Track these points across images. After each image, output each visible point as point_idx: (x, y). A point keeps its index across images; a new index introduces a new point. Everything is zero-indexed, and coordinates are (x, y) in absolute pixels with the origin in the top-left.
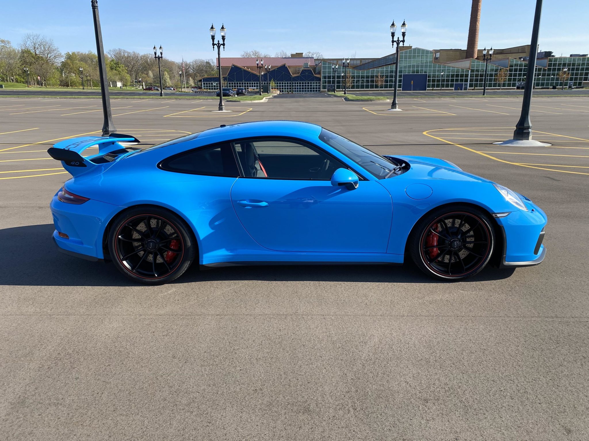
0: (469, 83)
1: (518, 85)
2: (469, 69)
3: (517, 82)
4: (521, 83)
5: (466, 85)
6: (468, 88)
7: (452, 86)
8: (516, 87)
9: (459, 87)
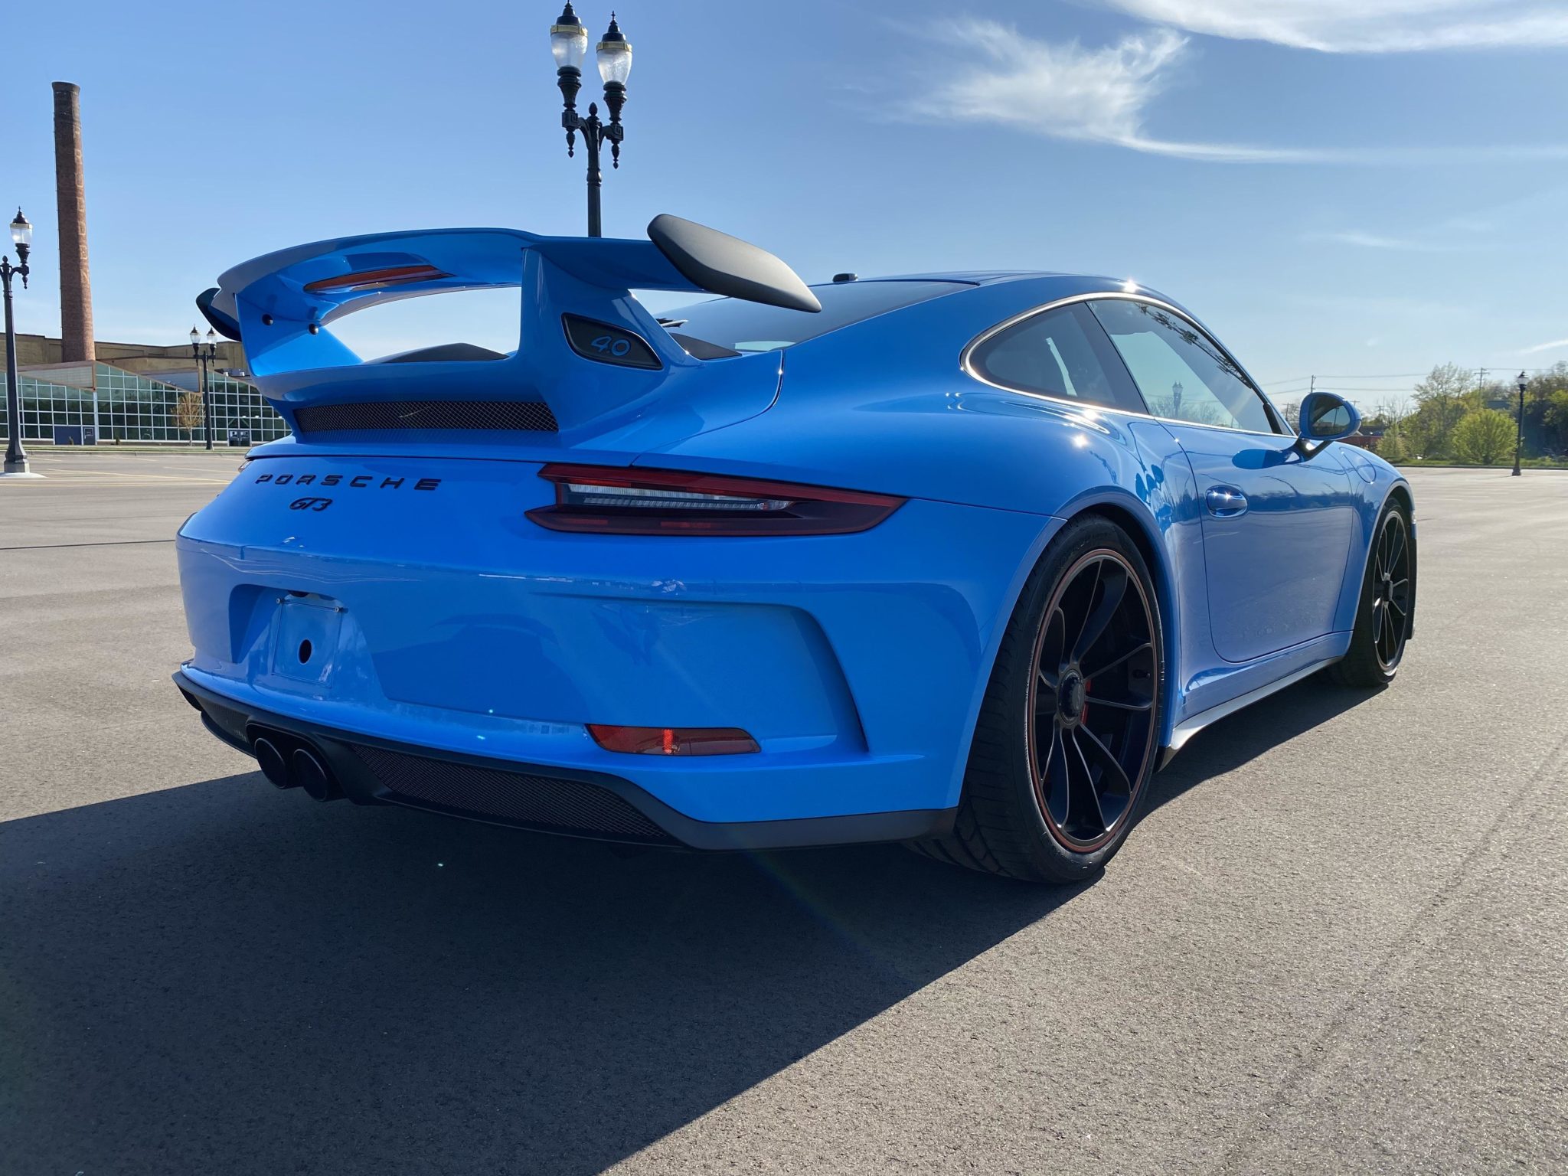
0: (97, 426)
1: (231, 435)
2: (91, 390)
3: (228, 429)
4: (239, 432)
5: (92, 431)
6: (97, 439)
7: (46, 433)
8: (227, 442)
9: (69, 437)
